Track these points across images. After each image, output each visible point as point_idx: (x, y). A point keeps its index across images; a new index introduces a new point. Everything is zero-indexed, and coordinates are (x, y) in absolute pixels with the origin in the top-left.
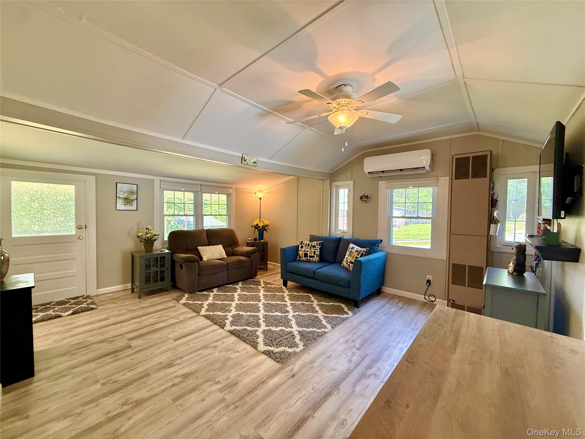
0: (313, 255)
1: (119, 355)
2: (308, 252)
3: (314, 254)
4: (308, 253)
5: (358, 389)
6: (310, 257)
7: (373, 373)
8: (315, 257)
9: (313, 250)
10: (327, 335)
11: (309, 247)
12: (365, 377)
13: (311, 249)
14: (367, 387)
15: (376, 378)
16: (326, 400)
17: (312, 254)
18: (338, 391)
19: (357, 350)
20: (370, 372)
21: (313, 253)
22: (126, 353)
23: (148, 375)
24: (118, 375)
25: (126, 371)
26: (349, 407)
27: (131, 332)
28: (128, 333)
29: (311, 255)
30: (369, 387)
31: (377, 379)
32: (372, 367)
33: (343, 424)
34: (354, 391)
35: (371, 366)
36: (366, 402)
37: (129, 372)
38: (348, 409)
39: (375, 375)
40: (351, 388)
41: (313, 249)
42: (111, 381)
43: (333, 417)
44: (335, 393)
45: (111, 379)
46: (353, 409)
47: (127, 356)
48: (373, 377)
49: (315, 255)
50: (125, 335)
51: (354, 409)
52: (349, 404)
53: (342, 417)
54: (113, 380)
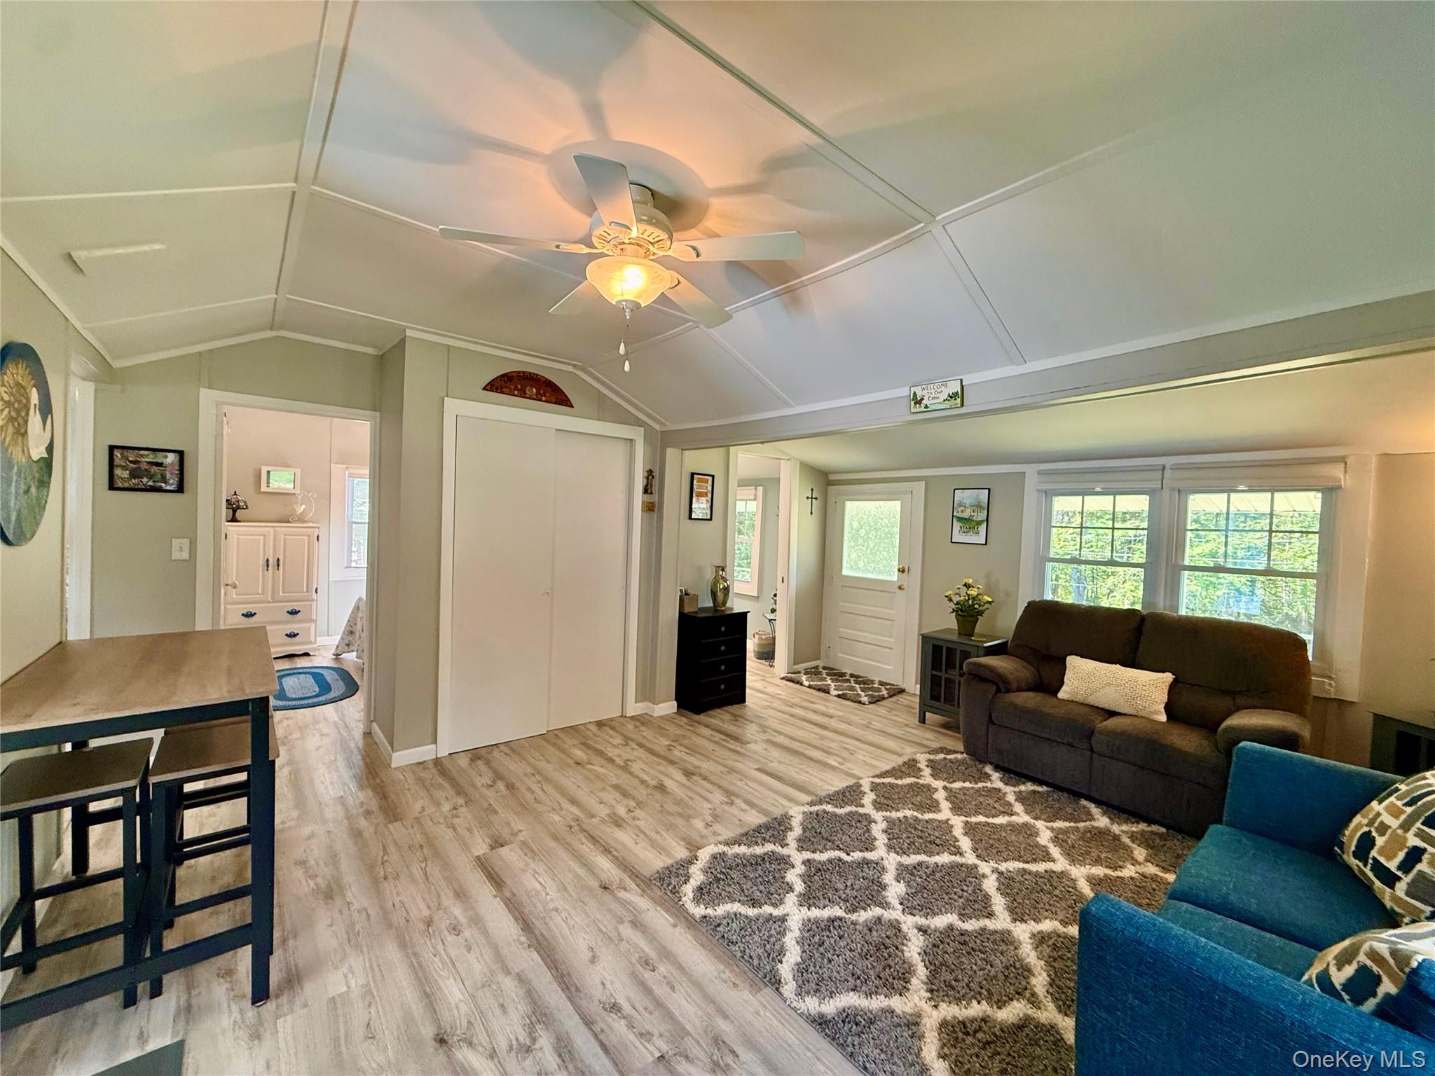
0: (1393, 865)
2: (1382, 834)
3: (1406, 866)
4: (1380, 841)
5: (509, 984)
6: (1379, 869)
7: (536, 1046)
8: (1401, 888)
9: (1413, 841)
10: (769, 992)
11: (1409, 810)
12: (534, 1019)
13: (1406, 826)
14: (502, 1006)
15: (514, 1042)
16: (517, 921)
17: (1389, 858)
18: (526, 945)
19: (657, 1055)
20: (545, 1041)
21: (1401, 855)
26: (477, 951)
29: (1382, 860)
30: (498, 1012)
31: (511, 1047)
32: (560, 1056)
33: (454, 929)
34: (507, 972)
35: (567, 1058)
36: (467, 983)
38: (474, 947)
39: (528, 1050)
40: (517, 971)
41: (1420, 835)
43: (477, 921)
44: (523, 939)
46: (469, 952)
48: (523, 1037)
49: (1407, 879)
51: (468, 955)
52: (484, 951)
53: (467, 933)
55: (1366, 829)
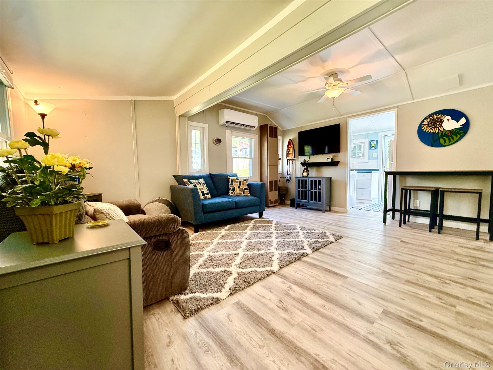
1: (408, 315)
22: (399, 310)
23: (407, 281)
24: (431, 300)
25: (422, 297)
27: (348, 329)
28: (354, 333)
37: (420, 295)
42: (443, 301)
45: (442, 303)
47: (401, 306)
50: (363, 333)
54: (441, 301)
55: (201, 191)
